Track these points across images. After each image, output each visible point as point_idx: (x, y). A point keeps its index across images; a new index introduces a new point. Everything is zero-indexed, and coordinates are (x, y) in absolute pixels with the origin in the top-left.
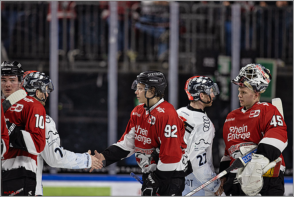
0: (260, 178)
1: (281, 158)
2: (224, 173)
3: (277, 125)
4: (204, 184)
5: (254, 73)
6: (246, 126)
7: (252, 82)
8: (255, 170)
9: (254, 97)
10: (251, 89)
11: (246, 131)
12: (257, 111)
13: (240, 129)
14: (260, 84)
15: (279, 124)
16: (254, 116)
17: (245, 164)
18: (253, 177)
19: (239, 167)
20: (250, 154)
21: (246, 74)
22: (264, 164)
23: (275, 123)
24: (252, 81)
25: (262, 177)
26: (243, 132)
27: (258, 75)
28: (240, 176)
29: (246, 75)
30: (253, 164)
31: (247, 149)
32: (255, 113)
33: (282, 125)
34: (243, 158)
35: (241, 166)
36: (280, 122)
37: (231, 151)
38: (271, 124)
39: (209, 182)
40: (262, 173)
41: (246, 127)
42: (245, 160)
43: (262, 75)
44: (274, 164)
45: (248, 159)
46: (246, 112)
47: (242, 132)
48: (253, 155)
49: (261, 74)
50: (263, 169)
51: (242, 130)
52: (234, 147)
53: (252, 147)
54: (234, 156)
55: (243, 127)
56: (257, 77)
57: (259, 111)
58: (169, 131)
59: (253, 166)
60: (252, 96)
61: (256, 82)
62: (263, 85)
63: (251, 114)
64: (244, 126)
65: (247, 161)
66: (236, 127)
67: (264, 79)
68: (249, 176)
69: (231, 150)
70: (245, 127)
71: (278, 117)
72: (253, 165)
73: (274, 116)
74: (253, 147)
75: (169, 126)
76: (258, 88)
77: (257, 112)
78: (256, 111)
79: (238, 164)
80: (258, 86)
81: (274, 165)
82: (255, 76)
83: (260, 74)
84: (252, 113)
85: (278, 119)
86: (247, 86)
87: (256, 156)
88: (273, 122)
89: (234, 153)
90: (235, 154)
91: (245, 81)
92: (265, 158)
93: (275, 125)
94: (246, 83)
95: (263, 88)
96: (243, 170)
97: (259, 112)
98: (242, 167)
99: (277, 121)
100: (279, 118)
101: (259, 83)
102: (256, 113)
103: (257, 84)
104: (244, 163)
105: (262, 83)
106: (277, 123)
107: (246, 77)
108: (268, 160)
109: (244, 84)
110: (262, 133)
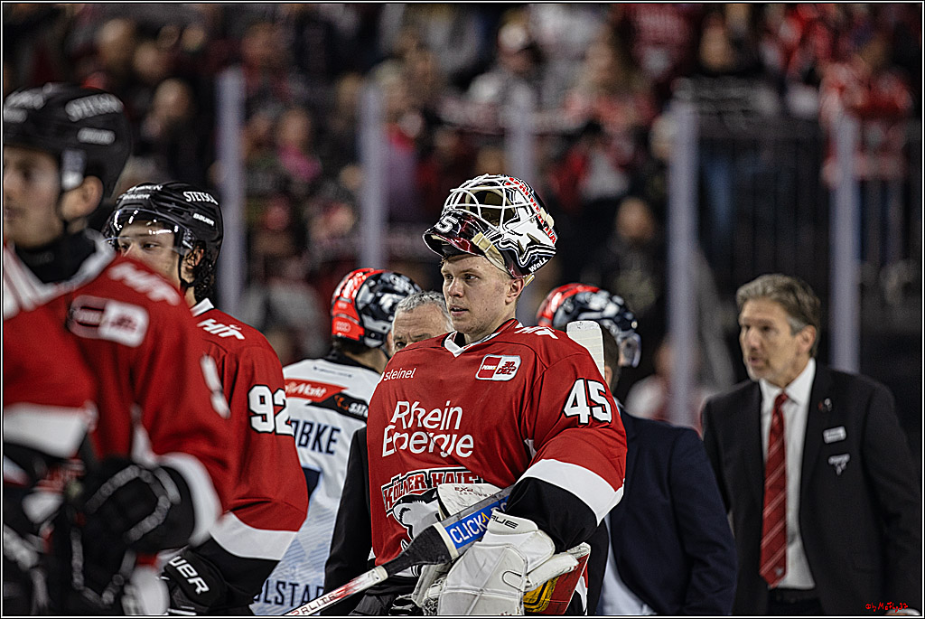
0: (512, 607)
1: (589, 546)
2: (375, 574)
3: (591, 416)
4: (299, 609)
5: (507, 205)
6: (459, 410)
7: (500, 236)
8: (498, 572)
9: (505, 298)
10: (499, 264)
11: (457, 427)
12: (510, 359)
13: (436, 415)
14: (528, 245)
15: (598, 412)
16: (496, 377)
17: (454, 552)
18: (489, 599)
19: (432, 560)
20: (475, 516)
21: (479, 206)
22: (535, 557)
23: (583, 412)
24: (502, 232)
25: (521, 603)
26: (442, 428)
27: (521, 212)
28: (432, 592)
29: (479, 211)
30: (492, 550)
31: (463, 496)
32: (500, 366)
33: (607, 417)
34: (451, 527)
35: (439, 558)
36: (603, 406)
37: (392, 494)
38: (569, 411)
39: (321, 602)
40: (523, 590)
41: (456, 414)
42: (458, 536)
43: (533, 212)
44: (568, 562)
45: (466, 534)
46: (464, 353)
47: (439, 427)
48: (496, 518)
49: (528, 208)
50: (527, 574)
51: (440, 423)
52: (402, 480)
53: (484, 492)
54: (401, 516)
55: (446, 409)
56: (519, 220)
57: (517, 360)
58: (268, 409)
59: (491, 559)
60: (499, 289)
61: (515, 238)
62: (537, 250)
63: (486, 367)
64: (449, 407)
65: (464, 542)
66: (417, 403)
67: (540, 227)
68: (475, 593)
69: (391, 490)
70: (452, 411)
71: (595, 387)
72: (492, 555)
73: (580, 383)
74: (489, 490)
75: (265, 391)
76: (523, 260)
77: (508, 364)
78: (504, 359)
79: (430, 548)
80: (521, 252)
81: (569, 565)
82: (510, 215)
83: (525, 207)
84: (490, 361)
85: (595, 396)
86: (483, 253)
87: (507, 523)
88: (575, 404)
89: (399, 503)
90: (404, 510)
91: (478, 232)
92: (541, 533)
93: (584, 420)
94: (479, 239)
95: (537, 262)
96: (444, 573)
97: (517, 365)
98: (443, 561)
99: (591, 403)
100: (599, 391)
101: (525, 241)
102: (505, 369)
103: (519, 245)
104: (451, 547)
105: (534, 242)
106: (591, 411)
107: (479, 216)
108: (548, 544)
109: (472, 243)
110: (529, 442)
